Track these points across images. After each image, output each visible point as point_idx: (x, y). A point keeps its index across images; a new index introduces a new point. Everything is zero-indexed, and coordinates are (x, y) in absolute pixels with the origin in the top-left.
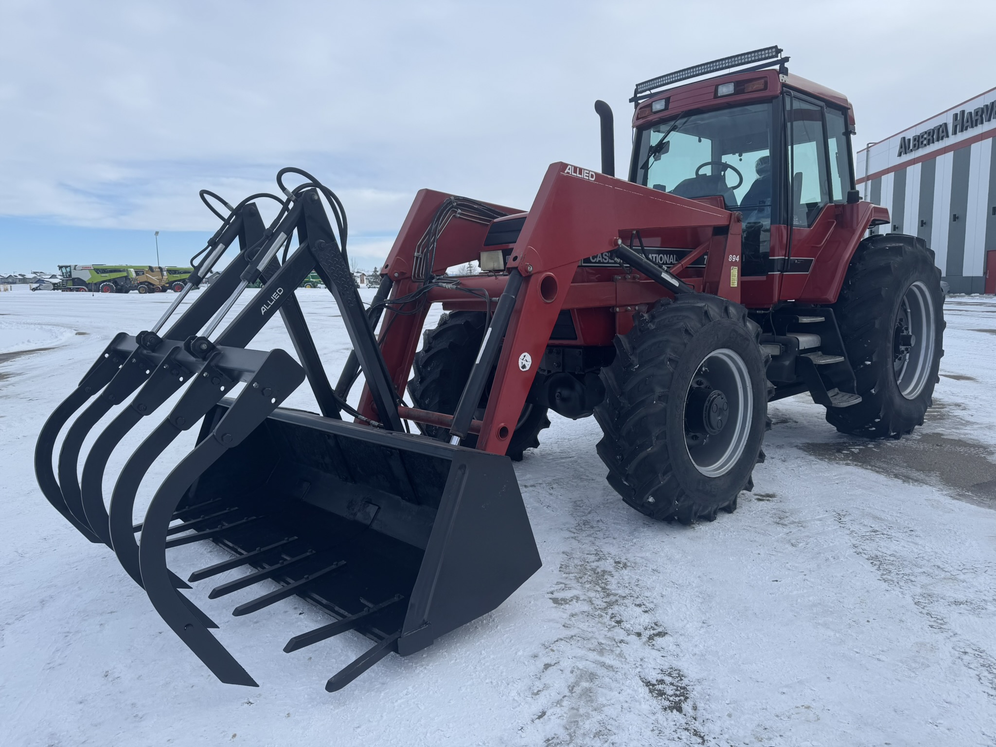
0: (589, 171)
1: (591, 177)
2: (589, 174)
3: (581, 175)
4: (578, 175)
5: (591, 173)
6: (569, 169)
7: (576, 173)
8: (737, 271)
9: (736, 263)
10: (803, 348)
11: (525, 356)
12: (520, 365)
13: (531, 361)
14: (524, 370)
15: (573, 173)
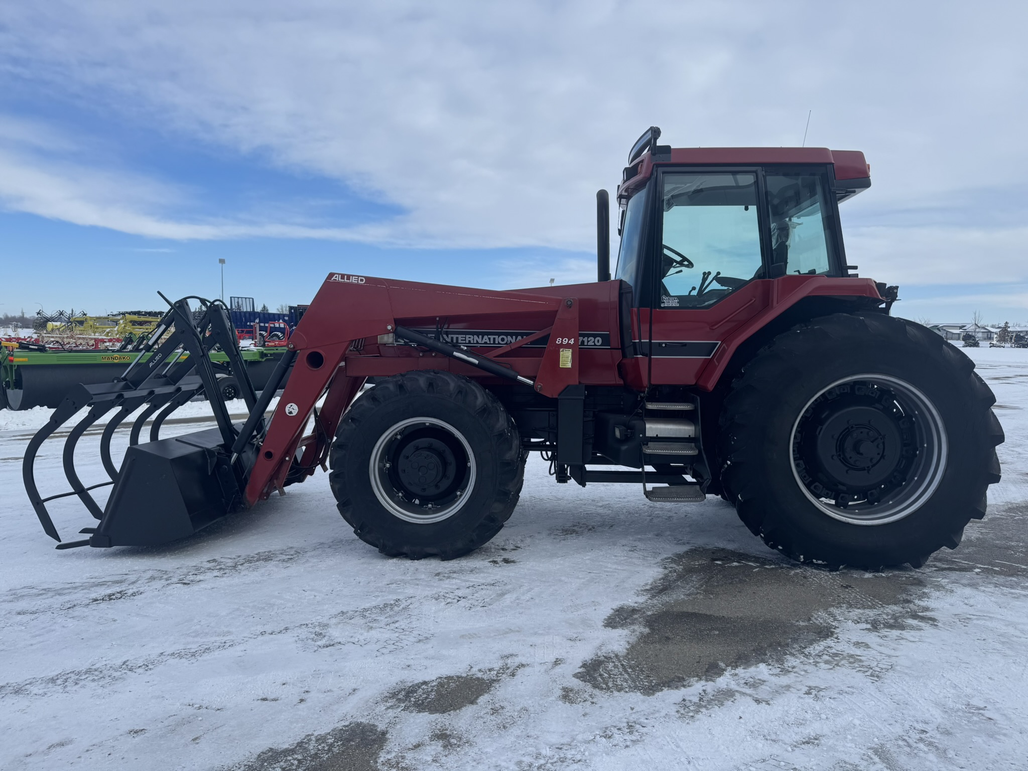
0: (358, 276)
1: (361, 281)
2: (358, 279)
3: (350, 280)
4: (345, 280)
5: (360, 278)
6: (336, 277)
7: (344, 279)
8: (571, 353)
9: (568, 346)
10: (655, 436)
11: (291, 406)
12: (287, 412)
13: (297, 409)
14: (291, 415)
15: (340, 280)
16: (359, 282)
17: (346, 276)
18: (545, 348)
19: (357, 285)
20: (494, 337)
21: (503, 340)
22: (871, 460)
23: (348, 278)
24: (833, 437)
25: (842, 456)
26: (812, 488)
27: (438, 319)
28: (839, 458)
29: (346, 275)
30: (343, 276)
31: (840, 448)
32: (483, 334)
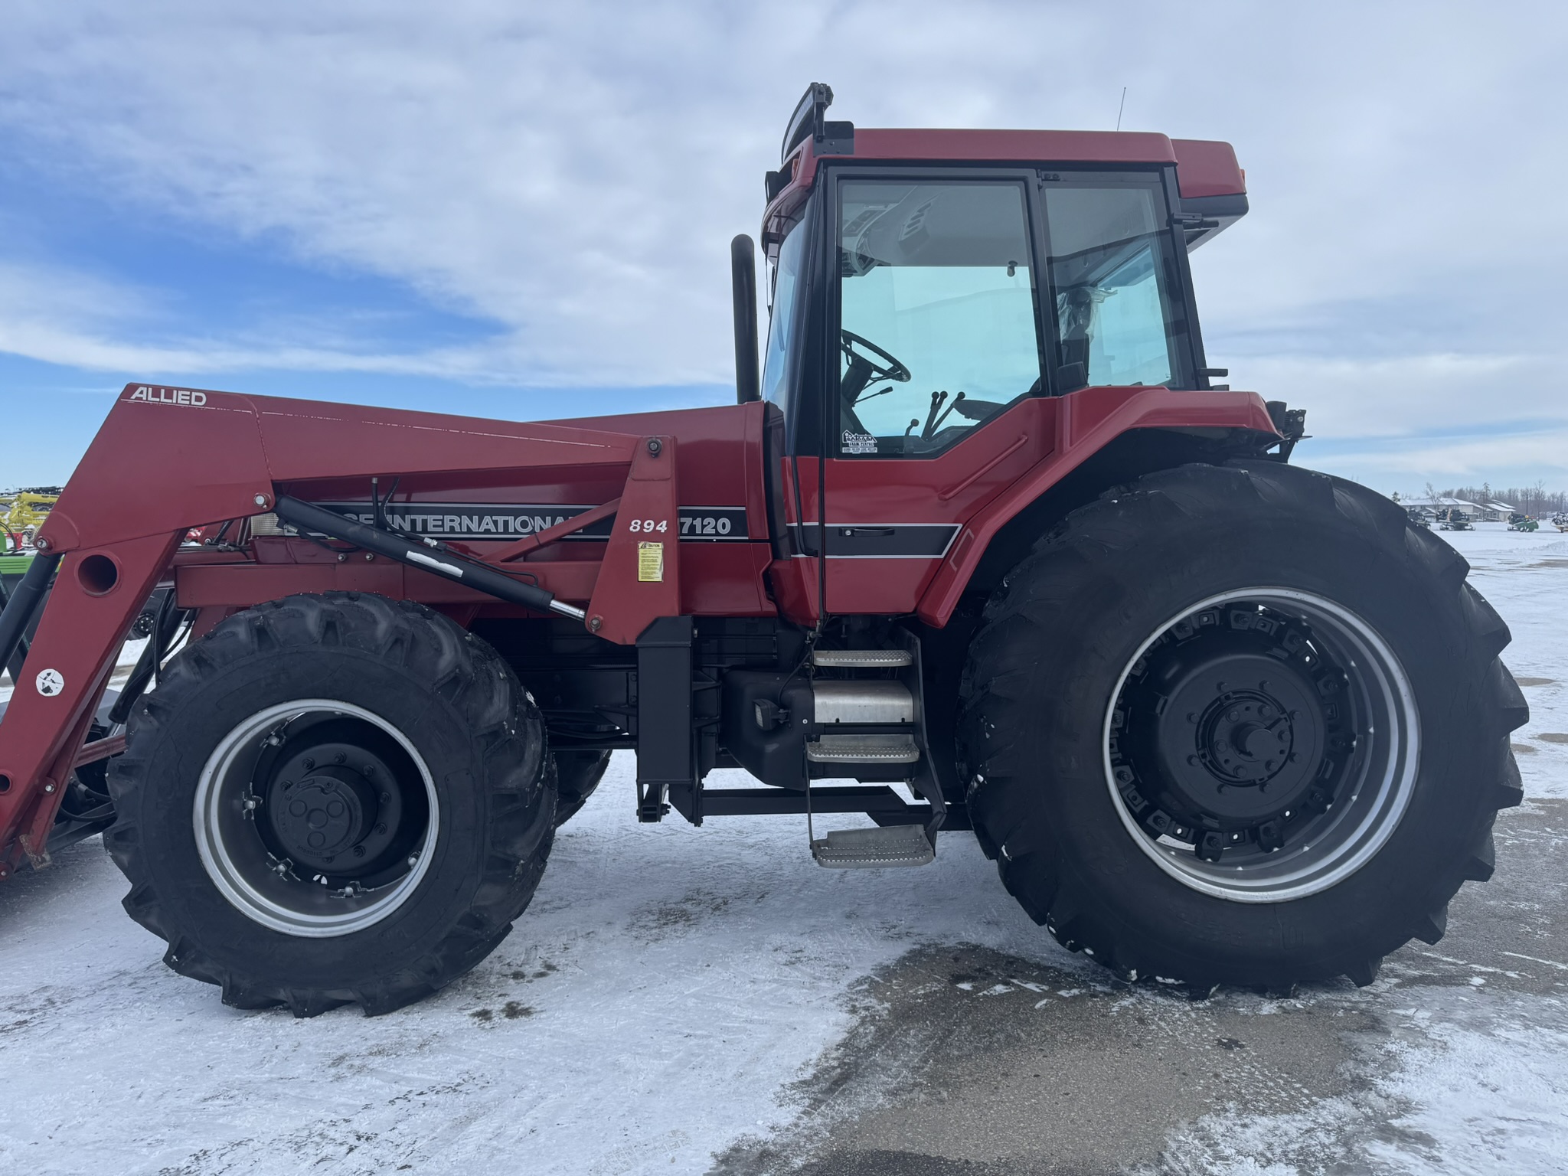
0: (191, 390)
1: (196, 400)
2: (190, 396)
3: (172, 399)
4: (163, 399)
5: (194, 394)
6: (142, 393)
7: (160, 397)
8: (661, 551)
9: (654, 537)
10: (834, 721)
11: (49, 674)
12: (40, 688)
13: (63, 682)
14: (48, 695)
15: (150, 398)
16: (193, 402)
17: (163, 391)
18: (607, 540)
19: (190, 410)
20: (506, 518)
21: (524, 524)
22: (1268, 764)
23: (169, 395)
24: (1189, 718)
25: (1208, 758)
26: (1150, 821)
27: (375, 481)
28: (1203, 760)
29: (164, 387)
30: (156, 392)
31: (1206, 740)
32: (482, 514)
